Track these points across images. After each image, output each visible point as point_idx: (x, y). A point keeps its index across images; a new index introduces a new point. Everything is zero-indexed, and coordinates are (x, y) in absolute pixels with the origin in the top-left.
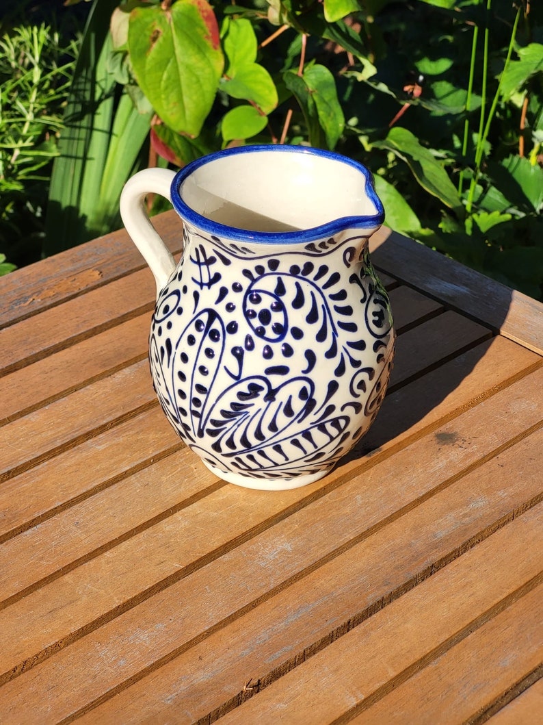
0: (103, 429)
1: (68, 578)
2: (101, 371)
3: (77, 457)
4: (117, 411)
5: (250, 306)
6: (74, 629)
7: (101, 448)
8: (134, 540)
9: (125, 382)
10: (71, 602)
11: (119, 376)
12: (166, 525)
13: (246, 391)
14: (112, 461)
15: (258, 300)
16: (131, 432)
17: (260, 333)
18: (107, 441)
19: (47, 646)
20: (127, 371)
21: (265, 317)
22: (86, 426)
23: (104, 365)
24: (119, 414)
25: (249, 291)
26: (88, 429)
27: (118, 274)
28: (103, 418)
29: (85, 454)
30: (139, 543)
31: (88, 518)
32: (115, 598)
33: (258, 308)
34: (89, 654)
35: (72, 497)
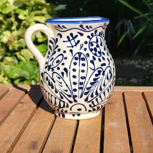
5: (91, 47)
13: (97, 73)
15: (92, 45)
17: (95, 54)
21: (95, 49)
25: (90, 43)
33: (93, 47)
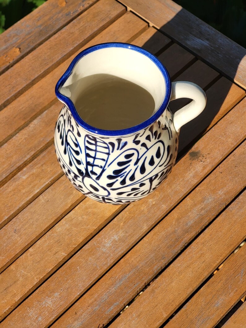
0: (25, 164)
1: (12, 267)
2: (23, 122)
3: (13, 185)
4: (32, 150)
6: (17, 299)
7: (24, 177)
8: (43, 239)
9: (35, 129)
10: (15, 282)
11: (32, 125)
12: (58, 228)
14: (31, 186)
16: (40, 165)
18: (28, 172)
19: (5, 311)
20: (35, 122)
22: (17, 163)
23: (25, 118)
24: (33, 153)
26: (18, 165)
27: (29, 49)
28: (25, 157)
29: (17, 183)
30: (45, 241)
31: (21, 226)
32: (35, 278)
34: (25, 315)
35: (12, 213)
